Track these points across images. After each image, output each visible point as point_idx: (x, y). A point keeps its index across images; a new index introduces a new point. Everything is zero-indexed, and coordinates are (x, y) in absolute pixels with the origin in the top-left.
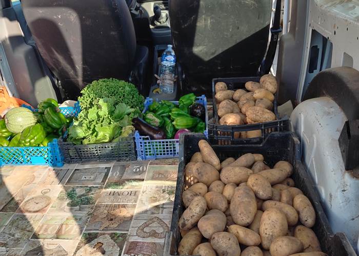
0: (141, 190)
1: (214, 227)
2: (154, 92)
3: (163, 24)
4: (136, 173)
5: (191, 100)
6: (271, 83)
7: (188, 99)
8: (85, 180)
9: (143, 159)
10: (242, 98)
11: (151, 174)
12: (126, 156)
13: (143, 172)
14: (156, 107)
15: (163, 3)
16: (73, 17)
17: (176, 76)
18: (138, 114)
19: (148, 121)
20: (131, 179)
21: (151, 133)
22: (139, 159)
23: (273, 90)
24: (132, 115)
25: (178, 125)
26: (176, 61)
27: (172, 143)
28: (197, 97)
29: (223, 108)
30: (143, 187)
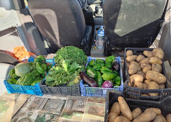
0: (82, 121)
2: (93, 49)
3: (99, 15)
4: (79, 106)
5: (112, 59)
6: (160, 54)
8: (52, 108)
9: (84, 95)
10: (142, 62)
11: (88, 109)
13: (83, 106)
14: (93, 64)
15: (100, 5)
16: (53, 13)
17: (104, 41)
19: (88, 74)
20: (76, 111)
21: (89, 83)
22: (82, 95)
23: (161, 58)
24: (79, 70)
25: (104, 78)
26: (105, 34)
27: (101, 90)
28: (116, 58)
29: (132, 69)
30: (82, 119)
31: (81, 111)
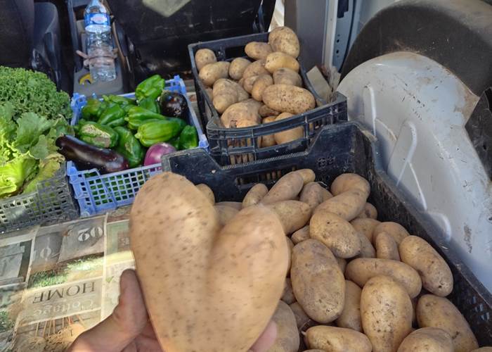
0: (104, 277)
1: (283, 345)
2: (82, 82)
4: (84, 242)
5: (157, 88)
6: (289, 41)
7: (152, 87)
9: (91, 211)
10: (247, 73)
11: (114, 240)
12: (58, 213)
13: (98, 238)
14: (96, 110)
18: (64, 129)
19: (87, 139)
20: (77, 259)
21: (99, 162)
22: (84, 213)
23: (294, 52)
24: (55, 134)
25: (146, 139)
27: (143, 175)
28: (167, 82)
29: (221, 95)
30: (105, 270)
31: (94, 255)
